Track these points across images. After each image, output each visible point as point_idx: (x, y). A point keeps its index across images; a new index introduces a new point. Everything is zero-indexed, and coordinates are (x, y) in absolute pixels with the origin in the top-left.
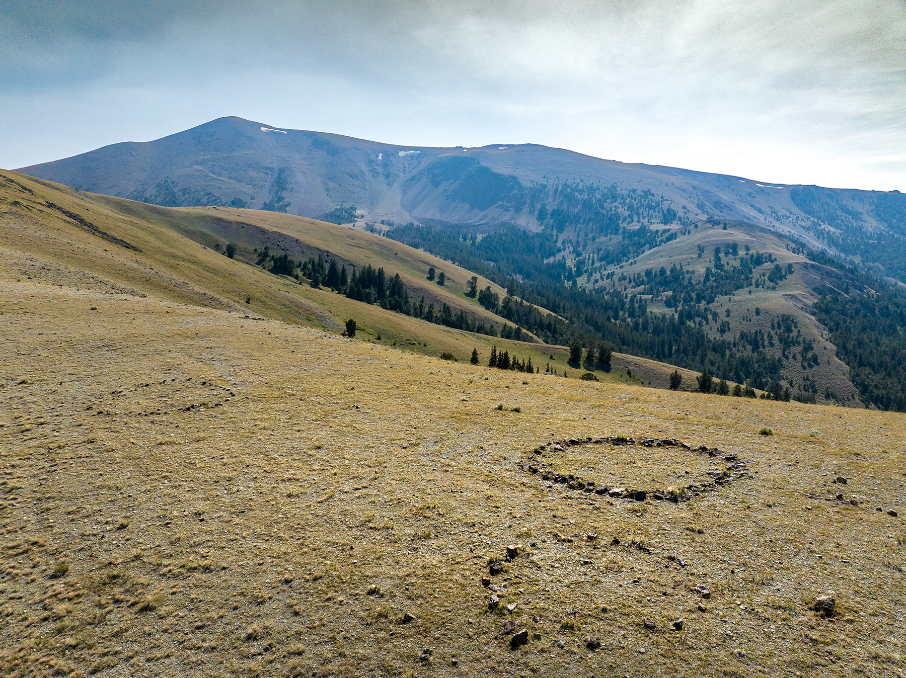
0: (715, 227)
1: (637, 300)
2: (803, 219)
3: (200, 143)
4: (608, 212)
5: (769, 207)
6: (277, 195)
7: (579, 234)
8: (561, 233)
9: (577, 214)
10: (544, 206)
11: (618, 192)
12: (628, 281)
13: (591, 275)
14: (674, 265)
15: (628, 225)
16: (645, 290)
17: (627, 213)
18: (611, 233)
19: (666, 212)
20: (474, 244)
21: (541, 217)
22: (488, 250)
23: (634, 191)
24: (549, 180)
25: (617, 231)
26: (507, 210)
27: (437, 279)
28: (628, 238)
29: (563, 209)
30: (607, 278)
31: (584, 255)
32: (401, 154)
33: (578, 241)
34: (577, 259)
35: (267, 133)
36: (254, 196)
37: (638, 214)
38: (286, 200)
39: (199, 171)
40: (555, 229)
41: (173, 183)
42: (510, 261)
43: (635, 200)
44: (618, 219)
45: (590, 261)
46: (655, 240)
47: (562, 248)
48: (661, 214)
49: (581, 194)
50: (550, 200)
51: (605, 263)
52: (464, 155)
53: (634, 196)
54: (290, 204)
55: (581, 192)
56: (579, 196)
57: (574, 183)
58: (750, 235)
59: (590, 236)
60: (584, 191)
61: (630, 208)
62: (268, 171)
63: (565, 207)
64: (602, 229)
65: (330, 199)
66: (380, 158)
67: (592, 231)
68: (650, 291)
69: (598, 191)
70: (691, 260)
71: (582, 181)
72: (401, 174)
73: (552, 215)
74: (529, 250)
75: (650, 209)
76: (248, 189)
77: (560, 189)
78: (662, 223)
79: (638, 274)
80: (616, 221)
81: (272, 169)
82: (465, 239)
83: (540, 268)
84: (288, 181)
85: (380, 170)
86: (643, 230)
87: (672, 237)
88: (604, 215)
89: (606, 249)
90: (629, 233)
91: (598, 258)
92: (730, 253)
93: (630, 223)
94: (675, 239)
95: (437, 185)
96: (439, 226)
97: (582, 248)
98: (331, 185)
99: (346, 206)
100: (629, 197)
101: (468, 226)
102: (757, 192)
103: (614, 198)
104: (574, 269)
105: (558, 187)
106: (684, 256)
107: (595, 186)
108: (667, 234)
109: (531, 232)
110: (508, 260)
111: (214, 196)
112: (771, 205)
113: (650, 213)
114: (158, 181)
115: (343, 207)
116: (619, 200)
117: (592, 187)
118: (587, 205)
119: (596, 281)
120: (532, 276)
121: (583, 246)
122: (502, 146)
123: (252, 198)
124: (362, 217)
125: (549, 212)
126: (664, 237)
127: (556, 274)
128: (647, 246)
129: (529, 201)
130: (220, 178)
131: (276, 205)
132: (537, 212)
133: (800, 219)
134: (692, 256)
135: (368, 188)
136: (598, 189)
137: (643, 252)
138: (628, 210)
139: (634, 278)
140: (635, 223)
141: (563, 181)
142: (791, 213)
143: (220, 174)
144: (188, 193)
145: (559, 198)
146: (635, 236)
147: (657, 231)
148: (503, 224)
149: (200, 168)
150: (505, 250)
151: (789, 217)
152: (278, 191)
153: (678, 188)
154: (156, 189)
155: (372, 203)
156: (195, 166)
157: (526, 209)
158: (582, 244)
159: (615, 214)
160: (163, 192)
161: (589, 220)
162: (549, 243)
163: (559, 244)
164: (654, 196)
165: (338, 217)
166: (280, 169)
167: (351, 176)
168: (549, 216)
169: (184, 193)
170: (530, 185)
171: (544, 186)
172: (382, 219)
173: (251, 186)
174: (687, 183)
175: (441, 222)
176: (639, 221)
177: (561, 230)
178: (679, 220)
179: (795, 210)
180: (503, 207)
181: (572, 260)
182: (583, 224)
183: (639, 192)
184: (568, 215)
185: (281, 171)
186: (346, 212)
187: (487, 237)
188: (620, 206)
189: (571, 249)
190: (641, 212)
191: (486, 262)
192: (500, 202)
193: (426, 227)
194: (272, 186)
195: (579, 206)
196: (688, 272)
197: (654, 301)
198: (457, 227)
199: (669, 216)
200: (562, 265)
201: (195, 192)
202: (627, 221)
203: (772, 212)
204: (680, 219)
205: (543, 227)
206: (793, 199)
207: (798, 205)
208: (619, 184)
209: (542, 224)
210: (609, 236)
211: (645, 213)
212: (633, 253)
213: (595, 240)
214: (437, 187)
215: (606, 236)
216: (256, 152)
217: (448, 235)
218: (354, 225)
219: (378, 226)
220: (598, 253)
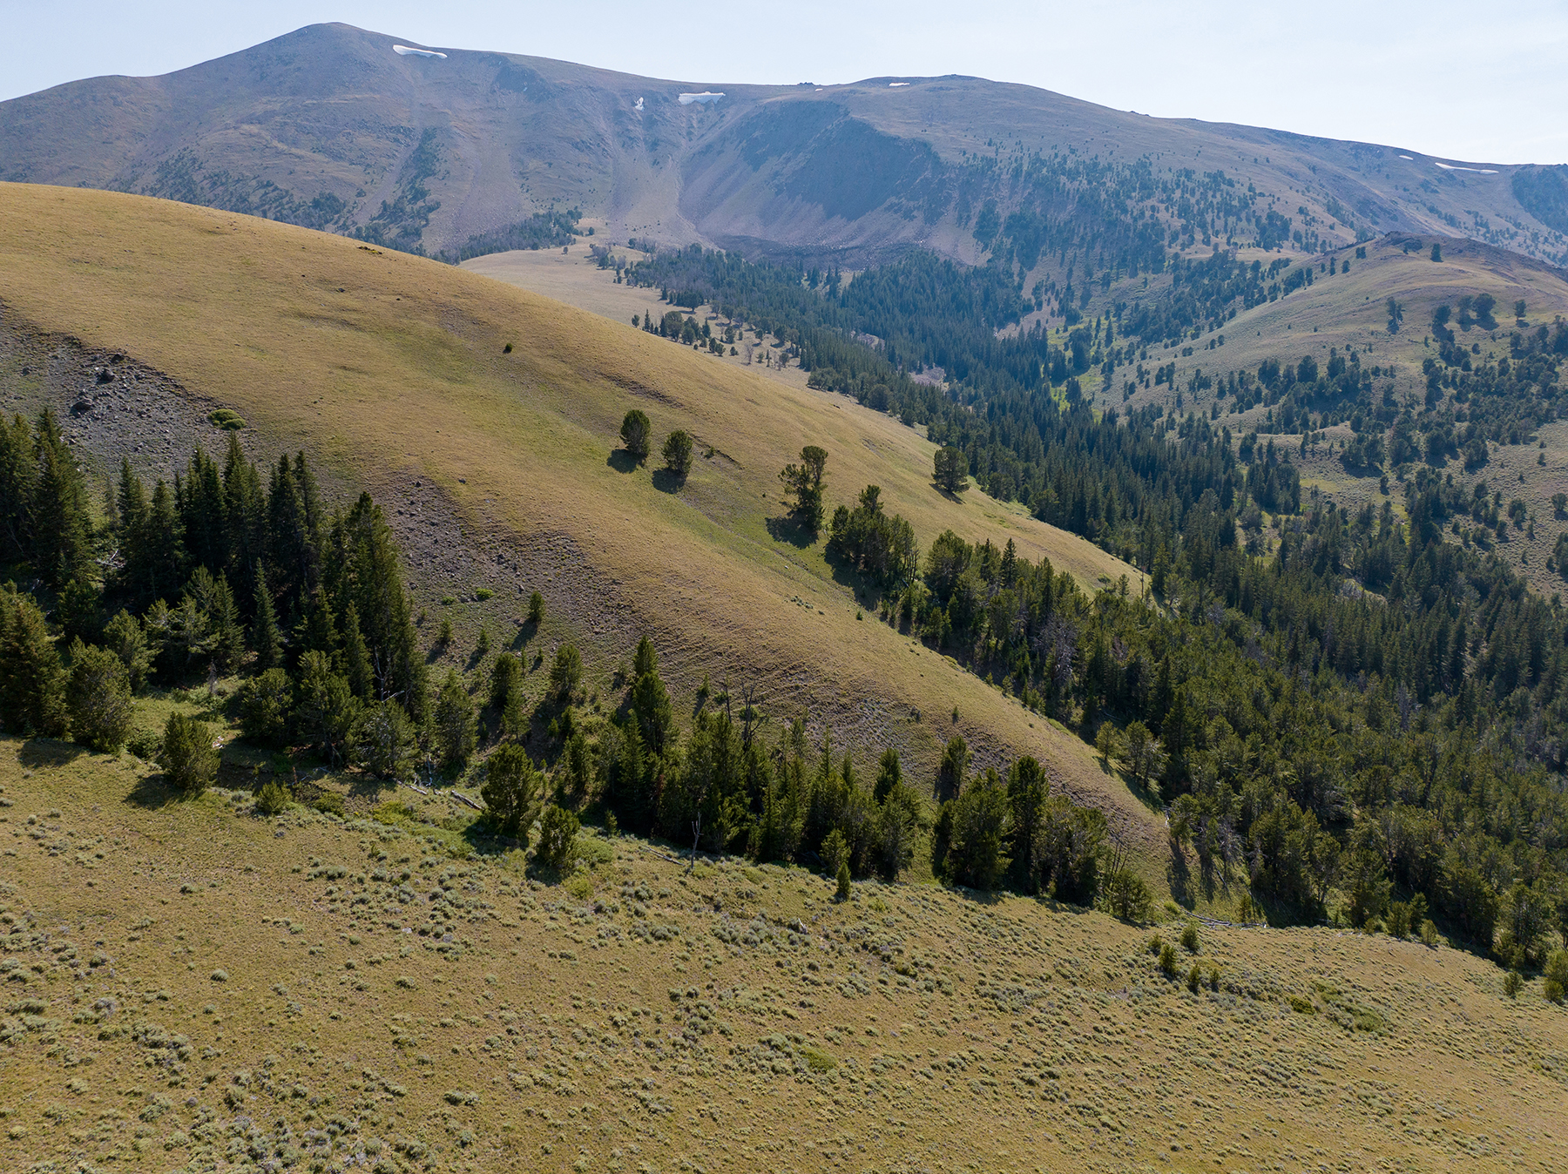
0: (1411, 254)
1: (1260, 449)
2: (1546, 240)
3: (262, 78)
4: (1135, 220)
5: (1469, 212)
6: (412, 188)
7: (1071, 271)
8: (1030, 269)
9: (1065, 224)
10: (990, 207)
11: (1153, 176)
12: (1215, 389)
13: (1108, 370)
14: (1333, 351)
15: (1183, 250)
16: (1269, 418)
17: (1178, 223)
18: (1145, 269)
19: (1264, 221)
20: (833, 292)
21: (984, 233)
22: (866, 307)
23: (1188, 174)
24: (1001, 150)
25: (1157, 264)
26: (908, 216)
27: (656, 460)
28: (1188, 279)
29: (1034, 213)
30: (1159, 381)
31: (1086, 319)
32: (685, 98)
33: (1069, 287)
34: (1071, 328)
35: (406, 57)
36: (365, 188)
37: (1203, 226)
38: (432, 198)
39: (251, 136)
40: (1016, 259)
41: (194, 160)
42: (917, 335)
43: (1193, 194)
44: (1161, 234)
45: (1103, 334)
46: (1256, 286)
47: (1033, 301)
48: (1253, 226)
49: (1074, 179)
50: (1005, 192)
51: (1138, 339)
52: (816, 98)
53: (1190, 185)
54: (438, 204)
55: (1072, 175)
56: (1068, 185)
57: (1056, 156)
58: (1503, 275)
59: (1098, 275)
60: (1078, 173)
61: (1184, 211)
62: (400, 136)
63: (1038, 210)
64: (1124, 260)
65: (527, 195)
66: (639, 107)
67: (1101, 264)
68: (1287, 425)
69: (1109, 174)
70: (1372, 339)
71: (1073, 151)
72: (683, 142)
73: (1009, 228)
74: (958, 309)
75: (1228, 213)
76: (355, 175)
77: (1025, 168)
78: (1259, 246)
79: (1242, 372)
80: (1157, 242)
81: (407, 132)
82: (814, 281)
83: (989, 352)
84: (440, 157)
85: (638, 131)
86: (1221, 263)
87: (1300, 278)
88: (1127, 228)
89: (1137, 305)
90: (1188, 268)
91: (1119, 326)
92: (1473, 322)
93: (1188, 246)
94: (1310, 284)
95: (756, 163)
96: (758, 252)
97: (1079, 304)
98: (533, 164)
99: (561, 209)
100: (1178, 186)
101: (823, 252)
102: (1440, 181)
103: (1147, 189)
104: (1069, 354)
105: (1021, 165)
106: (1351, 328)
107: (1103, 163)
108: (1284, 273)
109: (962, 265)
110: (911, 331)
111: (276, 188)
112: (1473, 209)
113: (1230, 223)
114: (163, 159)
115: (554, 211)
116: (1158, 194)
117: (1096, 165)
118: (1087, 204)
119: (1131, 389)
120: (972, 374)
121: (1082, 297)
122: (897, 80)
123: (359, 195)
124: (591, 232)
125: (1002, 220)
126: (1278, 279)
127: (1027, 367)
128: (1240, 298)
129: (956, 194)
130: (294, 150)
131: (408, 209)
132: (974, 221)
133: (1541, 239)
134: (1372, 327)
135: (610, 169)
136: (1110, 168)
137: (1232, 315)
138: (1180, 216)
139: (1231, 383)
140: (1198, 245)
141: (1032, 152)
142: (1517, 225)
143: (295, 143)
144: (222, 184)
145: (1024, 188)
146: (1202, 275)
147: (1256, 265)
148: (900, 248)
149: (254, 129)
150: (904, 308)
151: (1516, 234)
152: (416, 177)
153: (1280, 169)
154: (158, 176)
155: (618, 201)
156: (245, 127)
157: (950, 214)
158: (1078, 294)
159: (1154, 225)
160: (170, 182)
161: (1094, 239)
162: (1005, 291)
163: (1026, 294)
164: (1233, 186)
165: (536, 233)
166: (426, 132)
167: (576, 145)
168: (1001, 229)
169: (215, 184)
170: (960, 160)
171: (991, 163)
172: (633, 235)
173: (359, 167)
174: (1298, 159)
175: (762, 244)
176: (1207, 242)
177: (1029, 261)
178: (1295, 238)
179: (1526, 219)
180: (900, 210)
181: (1058, 332)
182: (1081, 246)
183: (1199, 176)
184: (1045, 228)
185: (428, 135)
186: (557, 222)
187: (865, 276)
188: (1162, 206)
189: (1056, 305)
190: (1209, 220)
191: (859, 338)
192: (893, 200)
193: (728, 255)
194: (406, 167)
195: (1070, 207)
196: (1376, 371)
197: (1308, 455)
198: (798, 254)
199: (1272, 231)
200: (1038, 344)
201: (238, 181)
202: (1180, 241)
203: (1476, 223)
204: (1297, 237)
205: (989, 255)
206: (1518, 195)
207: (1529, 208)
208: (1153, 159)
209: (986, 247)
210: (1141, 275)
211: (1219, 224)
212: (1207, 318)
213: (1108, 284)
214: (756, 169)
215: (1134, 275)
216: (377, 96)
217: (776, 274)
218: (566, 250)
219: (618, 253)
220: (1118, 315)
